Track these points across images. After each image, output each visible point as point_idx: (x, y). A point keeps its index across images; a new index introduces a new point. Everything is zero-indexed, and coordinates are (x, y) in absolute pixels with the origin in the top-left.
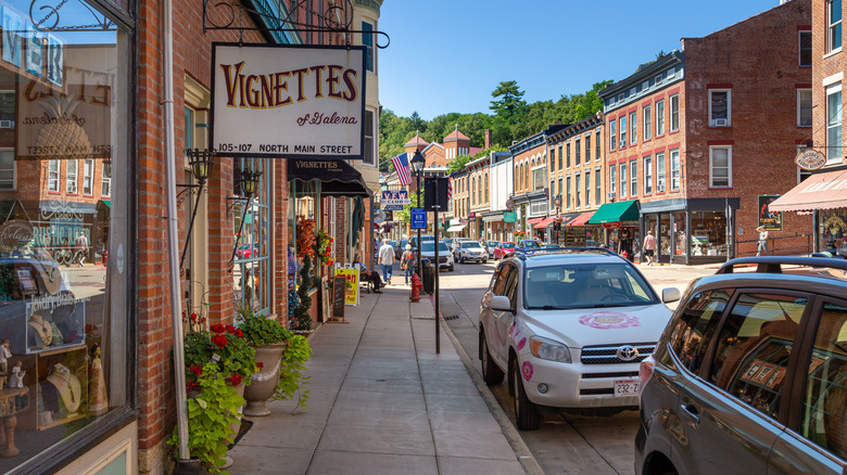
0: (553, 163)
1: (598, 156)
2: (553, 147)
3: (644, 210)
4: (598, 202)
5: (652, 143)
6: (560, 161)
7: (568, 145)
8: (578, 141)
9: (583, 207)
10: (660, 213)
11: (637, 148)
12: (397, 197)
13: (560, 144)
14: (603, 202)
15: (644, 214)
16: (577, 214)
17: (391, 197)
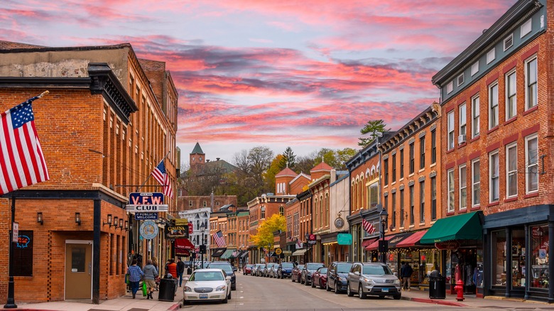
0: (387, 174)
1: (434, 160)
2: (386, 156)
3: (489, 225)
4: (434, 217)
5: (499, 132)
6: (394, 171)
7: (402, 151)
8: (412, 145)
9: (417, 225)
10: (511, 228)
11: (481, 141)
12: (149, 201)
13: (394, 151)
14: (439, 216)
15: (489, 230)
16: (410, 233)
17: (140, 201)
